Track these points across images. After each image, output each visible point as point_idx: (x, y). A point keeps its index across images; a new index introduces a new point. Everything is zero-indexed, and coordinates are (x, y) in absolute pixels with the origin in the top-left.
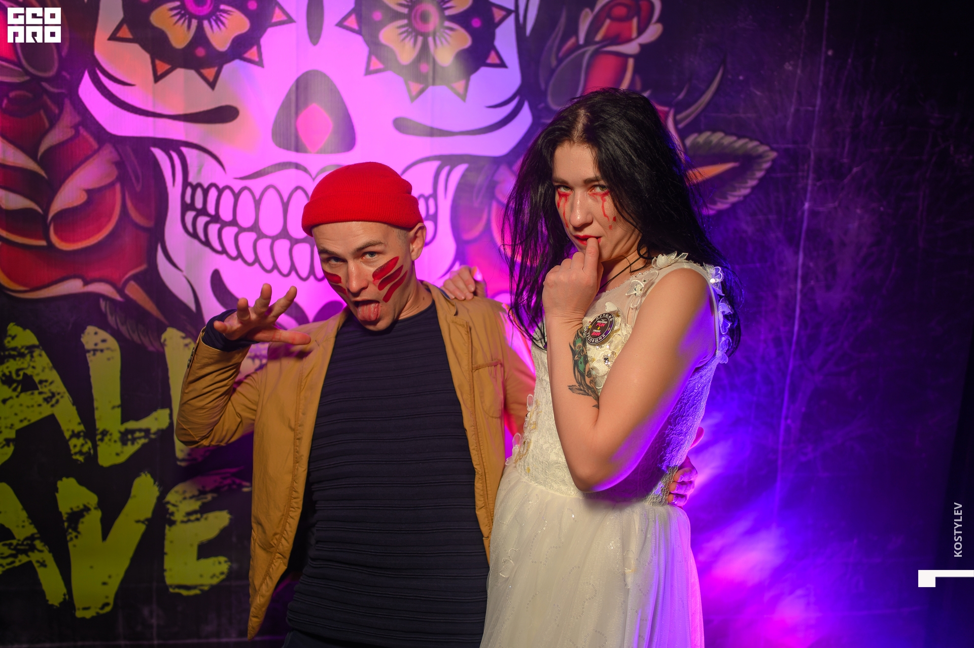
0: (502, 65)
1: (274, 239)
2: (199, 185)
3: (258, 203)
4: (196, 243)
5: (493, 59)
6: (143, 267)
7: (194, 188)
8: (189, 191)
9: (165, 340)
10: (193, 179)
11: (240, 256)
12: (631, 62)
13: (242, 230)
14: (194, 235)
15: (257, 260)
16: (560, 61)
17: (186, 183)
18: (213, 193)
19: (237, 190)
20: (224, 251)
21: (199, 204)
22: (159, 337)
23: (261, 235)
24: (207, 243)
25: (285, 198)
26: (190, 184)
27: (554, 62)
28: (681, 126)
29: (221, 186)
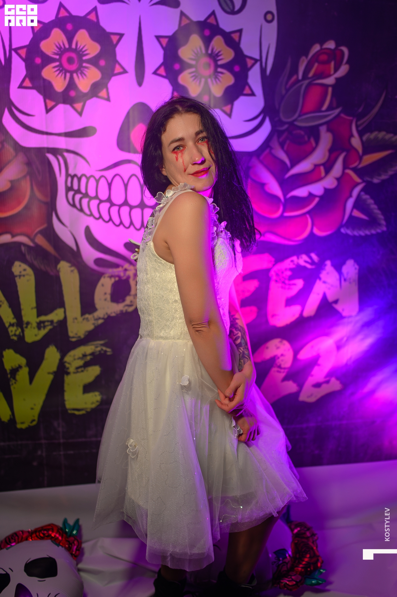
0: (253, 94)
1: (120, 206)
2: (75, 175)
3: (110, 185)
4: (75, 210)
5: (247, 91)
6: (45, 226)
7: (73, 177)
8: (69, 179)
9: (60, 269)
10: (71, 172)
11: (101, 217)
12: (330, 90)
13: (101, 201)
14: (74, 205)
15: (111, 219)
16: (287, 90)
17: (68, 175)
18: (84, 180)
19: (97, 177)
20: (91, 215)
21: (76, 187)
22: (56, 267)
23: (112, 204)
24: (81, 210)
25: (126, 181)
26: (70, 175)
27: (284, 92)
28: (360, 128)
29: (88, 175)
